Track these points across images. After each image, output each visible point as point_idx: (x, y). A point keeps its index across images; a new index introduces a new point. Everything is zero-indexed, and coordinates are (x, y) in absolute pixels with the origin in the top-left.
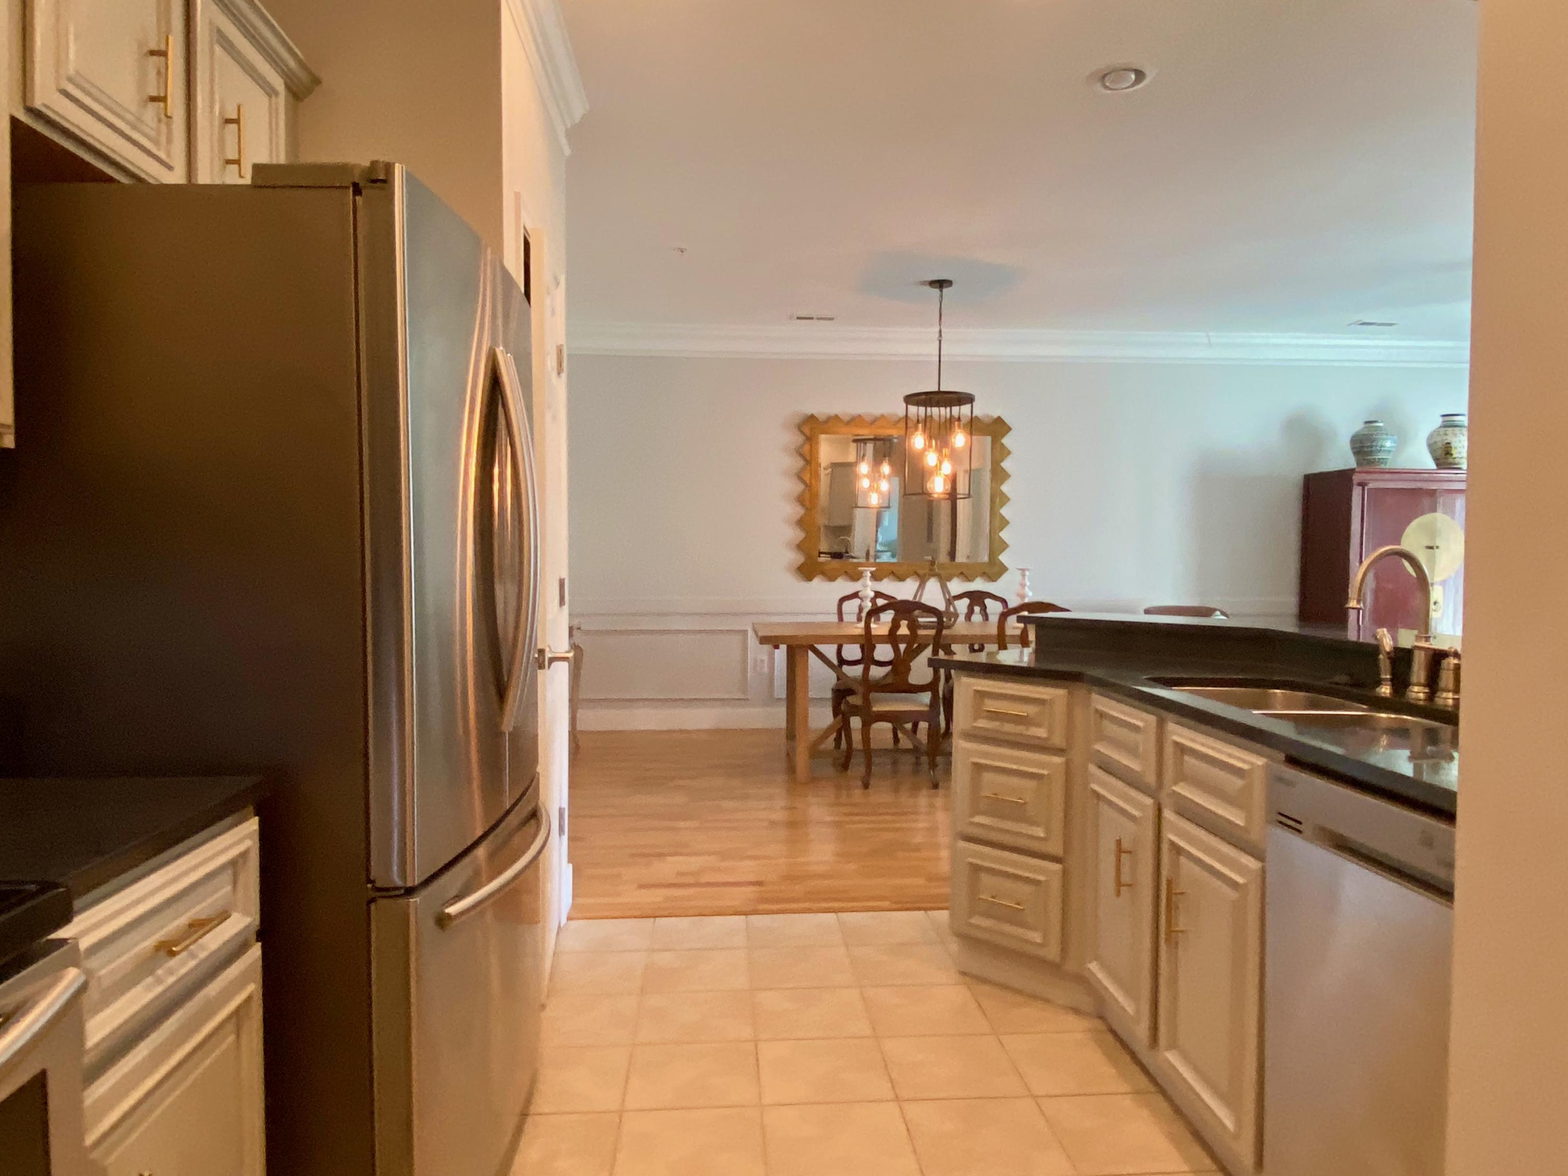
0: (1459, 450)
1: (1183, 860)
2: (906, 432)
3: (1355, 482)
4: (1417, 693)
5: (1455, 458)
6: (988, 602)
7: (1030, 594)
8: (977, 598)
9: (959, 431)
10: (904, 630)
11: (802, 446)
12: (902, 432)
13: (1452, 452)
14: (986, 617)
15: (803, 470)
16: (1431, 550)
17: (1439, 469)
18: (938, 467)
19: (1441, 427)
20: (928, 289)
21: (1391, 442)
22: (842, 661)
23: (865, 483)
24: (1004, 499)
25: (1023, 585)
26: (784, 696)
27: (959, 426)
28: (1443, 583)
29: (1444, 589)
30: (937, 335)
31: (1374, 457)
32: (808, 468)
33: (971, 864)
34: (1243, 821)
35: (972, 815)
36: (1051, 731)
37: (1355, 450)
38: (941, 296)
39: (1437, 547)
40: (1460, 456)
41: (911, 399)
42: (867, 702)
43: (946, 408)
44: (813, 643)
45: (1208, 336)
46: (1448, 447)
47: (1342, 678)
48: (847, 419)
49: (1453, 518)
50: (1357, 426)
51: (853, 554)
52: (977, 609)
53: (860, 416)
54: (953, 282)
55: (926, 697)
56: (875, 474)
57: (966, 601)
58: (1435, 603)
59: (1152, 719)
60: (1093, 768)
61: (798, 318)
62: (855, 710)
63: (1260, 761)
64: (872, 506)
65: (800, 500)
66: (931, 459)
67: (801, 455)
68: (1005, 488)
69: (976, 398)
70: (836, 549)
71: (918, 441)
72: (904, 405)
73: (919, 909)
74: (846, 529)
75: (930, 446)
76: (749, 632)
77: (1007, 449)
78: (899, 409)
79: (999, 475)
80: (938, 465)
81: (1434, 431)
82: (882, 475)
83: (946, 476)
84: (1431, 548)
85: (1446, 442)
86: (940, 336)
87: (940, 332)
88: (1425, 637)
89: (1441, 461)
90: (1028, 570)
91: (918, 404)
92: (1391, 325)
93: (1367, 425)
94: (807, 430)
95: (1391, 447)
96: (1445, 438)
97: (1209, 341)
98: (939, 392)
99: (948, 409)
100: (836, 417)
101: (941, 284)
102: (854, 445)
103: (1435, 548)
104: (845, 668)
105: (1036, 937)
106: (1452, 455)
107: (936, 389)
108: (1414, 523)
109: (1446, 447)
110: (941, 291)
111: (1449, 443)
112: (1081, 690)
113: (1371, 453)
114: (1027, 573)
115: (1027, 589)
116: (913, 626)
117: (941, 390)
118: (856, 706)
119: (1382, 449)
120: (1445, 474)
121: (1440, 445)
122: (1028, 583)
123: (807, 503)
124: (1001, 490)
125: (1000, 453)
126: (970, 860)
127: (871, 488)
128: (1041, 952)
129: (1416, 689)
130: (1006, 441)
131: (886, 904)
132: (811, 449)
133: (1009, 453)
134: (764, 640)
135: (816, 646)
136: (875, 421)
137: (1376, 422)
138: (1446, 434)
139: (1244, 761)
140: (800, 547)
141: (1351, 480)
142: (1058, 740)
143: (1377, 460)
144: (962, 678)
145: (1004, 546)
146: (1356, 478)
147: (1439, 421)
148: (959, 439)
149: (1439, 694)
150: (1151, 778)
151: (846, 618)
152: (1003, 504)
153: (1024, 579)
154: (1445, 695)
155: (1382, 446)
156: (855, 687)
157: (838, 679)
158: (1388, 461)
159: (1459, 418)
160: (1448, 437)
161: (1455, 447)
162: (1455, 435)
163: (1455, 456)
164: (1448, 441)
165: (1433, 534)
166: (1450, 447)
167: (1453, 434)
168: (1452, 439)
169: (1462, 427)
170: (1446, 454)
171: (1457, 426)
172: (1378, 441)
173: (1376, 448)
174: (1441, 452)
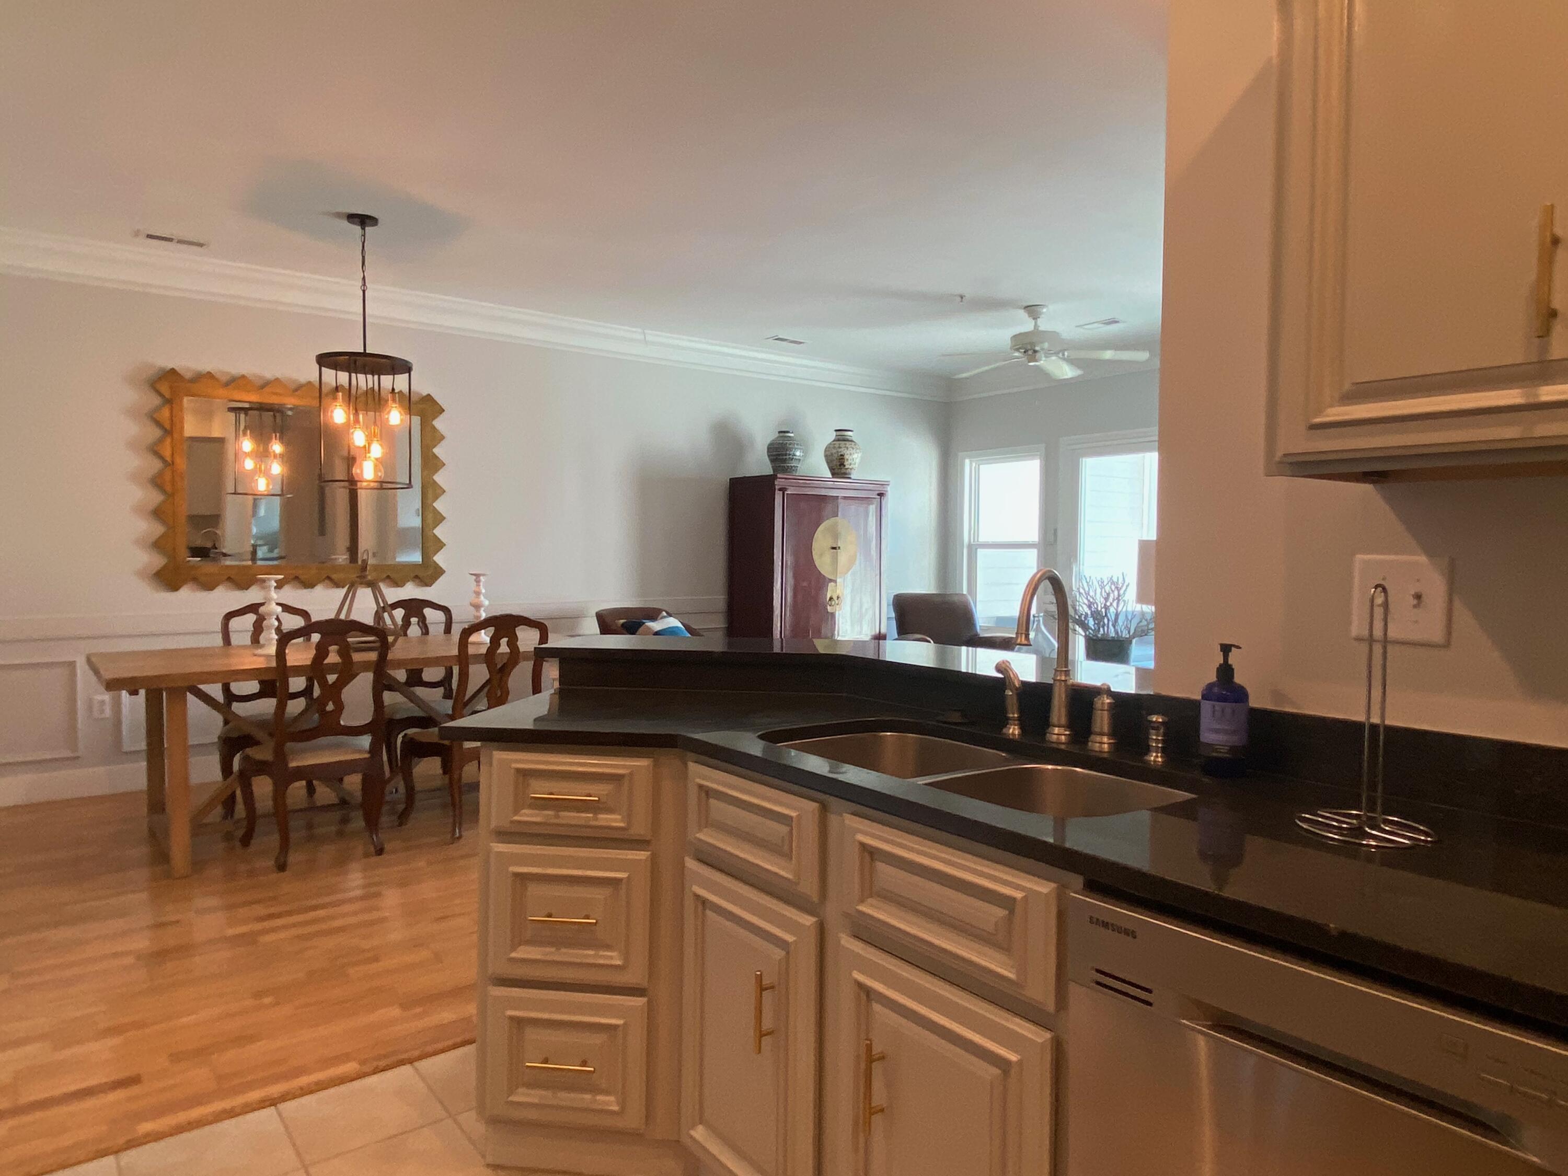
0: (850, 461)
1: (877, 1007)
2: (320, 402)
3: (777, 487)
4: (1059, 734)
5: (848, 469)
6: (428, 612)
7: (486, 603)
8: (414, 607)
9: (394, 405)
10: (333, 658)
11: (158, 409)
12: (315, 403)
13: (845, 463)
14: (425, 630)
15: (160, 441)
16: (834, 550)
17: (833, 477)
18: (366, 449)
19: (834, 441)
20: (345, 224)
21: (800, 452)
22: (231, 697)
23: (249, 464)
24: (439, 492)
25: (478, 593)
26: (143, 746)
27: (394, 400)
28: (843, 580)
29: (844, 585)
30: (360, 283)
31: (788, 465)
32: (168, 440)
33: (512, 1018)
34: (1014, 970)
35: (514, 948)
36: (629, 817)
37: (771, 458)
38: (364, 235)
39: (839, 547)
40: (850, 467)
41: (326, 360)
42: (281, 755)
43: (373, 376)
44: (195, 684)
45: (644, 334)
46: (842, 459)
47: (956, 717)
48: (224, 379)
49: (849, 521)
50: (772, 436)
51: (224, 551)
52: (414, 620)
53: (243, 377)
54: (380, 221)
55: (365, 741)
56: (262, 454)
57: (399, 613)
58: (838, 599)
59: (811, 807)
60: (691, 863)
61: (150, 236)
62: (261, 768)
63: (1045, 888)
64: (259, 493)
65: (157, 482)
66: (359, 438)
67: (158, 423)
68: (439, 478)
69: (414, 368)
70: (199, 542)
71: (339, 415)
72: (317, 366)
73: (402, 1063)
74: (213, 520)
75: (357, 421)
76: (78, 665)
77: (440, 432)
78: (309, 372)
79: (431, 463)
80: (367, 446)
81: (830, 444)
82: (272, 454)
83: (377, 459)
84: (834, 548)
85: (839, 454)
86: (364, 284)
87: (364, 278)
88: (1065, 671)
89: (836, 471)
90: (484, 575)
91: (336, 367)
92: (801, 343)
93: (781, 434)
94: (165, 389)
95: (800, 456)
96: (840, 450)
97: (645, 338)
98: (365, 354)
99: (376, 377)
100: (210, 375)
101: (364, 220)
102: (232, 416)
103: (837, 548)
104: (237, 707)
105: (610, 1102)
106: (844, 466)
107: (362, 351)
108: (822, 526)
109: (840, 459)
110: (363, 229)
111: (842, 455)
112: (670, 760)
113: (785, 461)
114: (482, 578)
115: (482, 598)
116: (345, 652)
117: (367, 352)
118: (264, 763)
119: (794, 457)
120: (841, 482)
121: (835, 456)
122: (483, 591)
123: (168, 488)
124: (433, 480)
125: (431, 437)
126: (510, 1013)
127: (257, 471)
128: (620, 1123)
129: (1056, 730)
130: (439, 423)
131: (351, 1067)
132: (172, 415)
133: (442, 438)
134: (113, 685)
135: (201, 687)
136: (265, 385)
137: (788, 432)
138: (840, 447)
139: (1018, 887)
140: (158, 545)
141: (774, 485)
142: (640, 829)
143: (792, 467)
144: (494, 753)
145: (440, 545)
146: (778, 483)
147: (832, 436)
148: (395, 416)
149: (1093, 737)
150: (809, 887)
151: (235, 639)
152: (436, 498)
153: (478, 585)
154: (1098, 738)
155: (793, 455)
156: (260, 735)
157: (226, 722)
158: (798, 468)
159: (849, 433)
160: (842, 449)
161: (847, 460)
162: (847, 448)
163: (847, 467)
164: (842, 453)
165: (836, 536)
166: (844, 459)
167: (845, 447)
168: (844, 452)
169: (852, 441)
170: (840, 465)
171: (848, 440)
172: (791, 449)
173: (788, 457)
174: (836, 463)
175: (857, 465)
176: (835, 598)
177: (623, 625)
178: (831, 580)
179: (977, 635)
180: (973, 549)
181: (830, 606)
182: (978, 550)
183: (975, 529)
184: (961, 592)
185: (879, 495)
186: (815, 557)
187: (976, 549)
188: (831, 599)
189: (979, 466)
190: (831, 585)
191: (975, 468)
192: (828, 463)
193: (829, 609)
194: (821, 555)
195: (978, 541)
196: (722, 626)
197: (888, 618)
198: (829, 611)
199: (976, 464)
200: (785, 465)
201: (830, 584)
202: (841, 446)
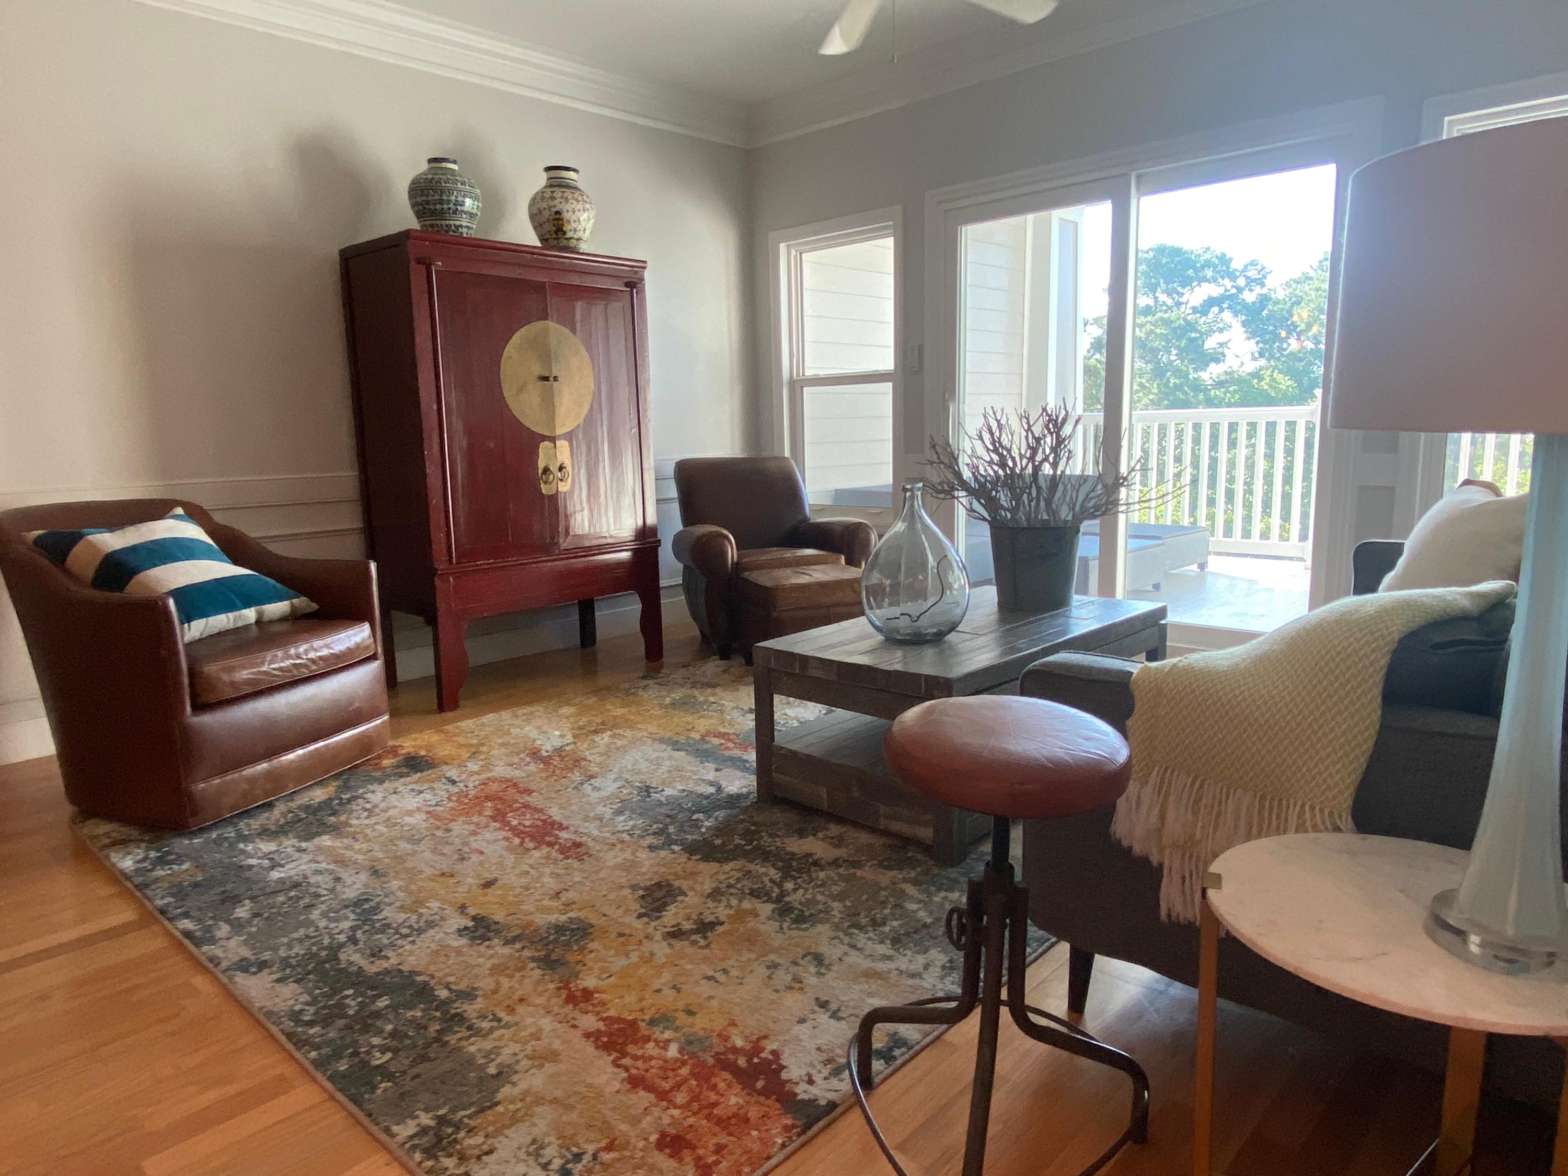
0: (574, 225)
3: (416, 262)
5: (571, 238)
13: (564, 229)
16: (546, 383)
17: (545, 247)
19: (545, 187)
21: (474, 200)
28: (569, 436)
29: (571, 445)
31: (447, 220)
37: (416, 209)
39: (556, 377)
40: (575, 236)
46: (559, 221)
49: (573, 330)
58: (561, 468)
81: (539, 193)
84: (546, 379)
85: (554, 210)
89: (549, 237)
93: (434, 165)
95: (471, 208)
96: (553, 203)
103: (551, 379)
106: (565, 233)
108: (517, 338)
109: (555, 220)
111: (558, 213)
113: (441, 214)
119: (459, 208)
120: (555, 258)
121: (546, 214)
137: (446, 161)
138: (553, 198)
141: (410, 257)
143: (453, 228)
146: (417, 249)
147: (542, 180)
155: (457, 203)
159: (571, 174)
160: (556, 202)
161: (569, 222)
162: (567, 200)
163: (569, 235)
164: (557, 209)
165: (546, 355)
166: (562, 220)
167: (562, 197)
168: (561, 206)
169: (576, 188)
170: (556, 232)
171: (568, 186)
172: (450, 191)
173: (445, 207)
174: (549, 227)
175: (588, 232)
176: (554, 468)
177: (38, 541)
178: (544, 438)
179: (805, 519)
180: (797, 386)
181: (545, 483)
182: (805, 389)
183: (799, 355)
184: (780, 455)
185: (627, 285)
186: (508, 392)
187: (802, 387)
188: (546, 470)
189: (801, 254)
190: (544, 446)
191: (795, 257)
192: (535, 228)
193: (545, 489)
194: (521, 390)
195: (803, 375)
196: (355, 527)
197: (657, 500)
198: (544, 491)
199: (796, 251)
200: (444, 222)
201: (541, 445)
202: (555, 195)
